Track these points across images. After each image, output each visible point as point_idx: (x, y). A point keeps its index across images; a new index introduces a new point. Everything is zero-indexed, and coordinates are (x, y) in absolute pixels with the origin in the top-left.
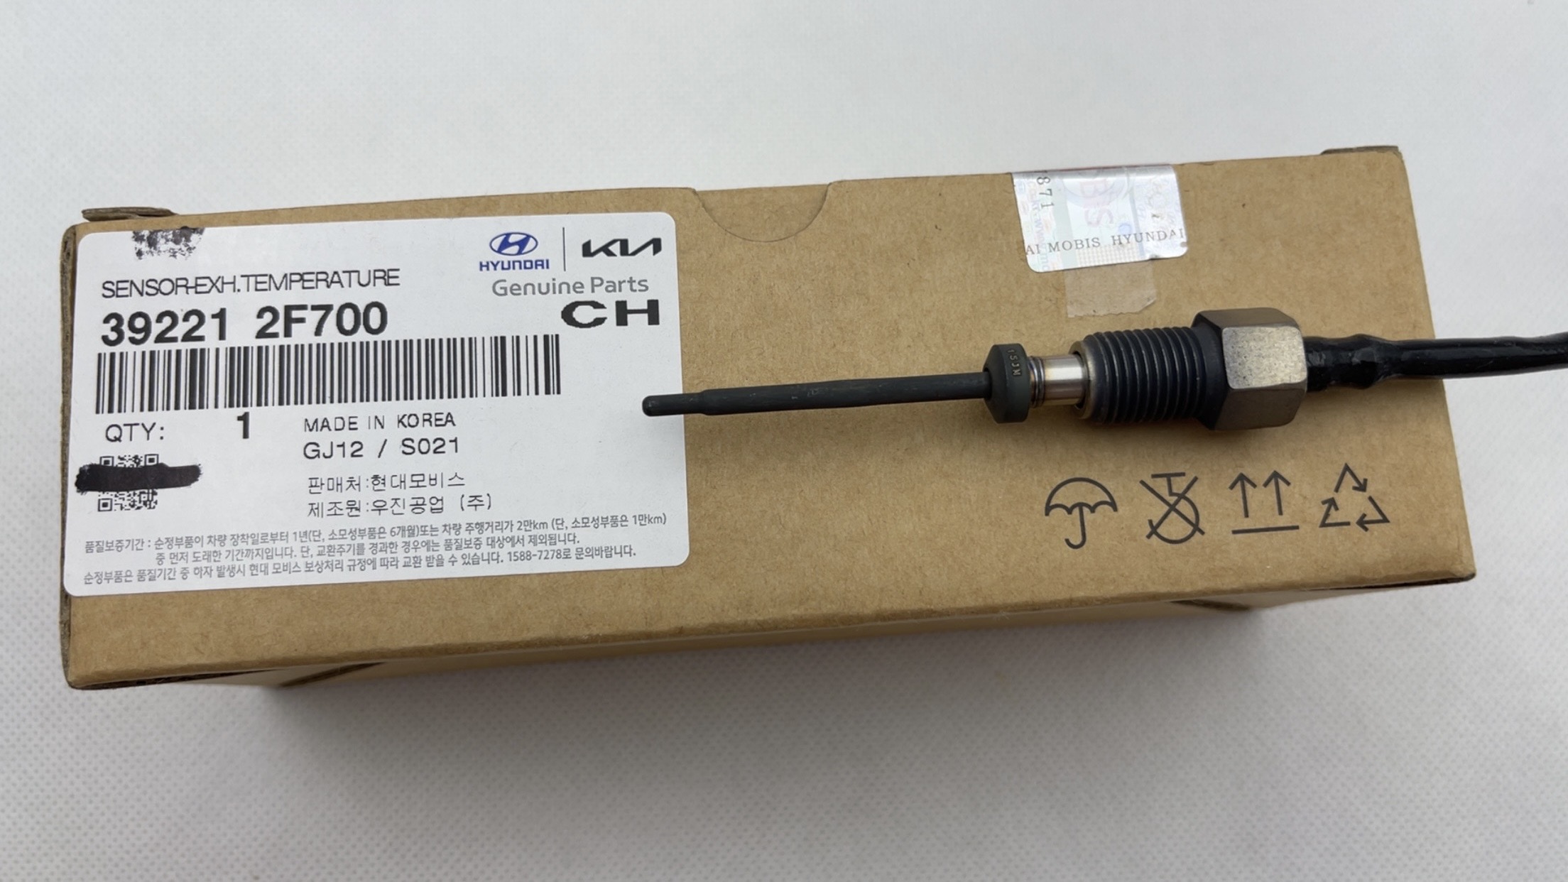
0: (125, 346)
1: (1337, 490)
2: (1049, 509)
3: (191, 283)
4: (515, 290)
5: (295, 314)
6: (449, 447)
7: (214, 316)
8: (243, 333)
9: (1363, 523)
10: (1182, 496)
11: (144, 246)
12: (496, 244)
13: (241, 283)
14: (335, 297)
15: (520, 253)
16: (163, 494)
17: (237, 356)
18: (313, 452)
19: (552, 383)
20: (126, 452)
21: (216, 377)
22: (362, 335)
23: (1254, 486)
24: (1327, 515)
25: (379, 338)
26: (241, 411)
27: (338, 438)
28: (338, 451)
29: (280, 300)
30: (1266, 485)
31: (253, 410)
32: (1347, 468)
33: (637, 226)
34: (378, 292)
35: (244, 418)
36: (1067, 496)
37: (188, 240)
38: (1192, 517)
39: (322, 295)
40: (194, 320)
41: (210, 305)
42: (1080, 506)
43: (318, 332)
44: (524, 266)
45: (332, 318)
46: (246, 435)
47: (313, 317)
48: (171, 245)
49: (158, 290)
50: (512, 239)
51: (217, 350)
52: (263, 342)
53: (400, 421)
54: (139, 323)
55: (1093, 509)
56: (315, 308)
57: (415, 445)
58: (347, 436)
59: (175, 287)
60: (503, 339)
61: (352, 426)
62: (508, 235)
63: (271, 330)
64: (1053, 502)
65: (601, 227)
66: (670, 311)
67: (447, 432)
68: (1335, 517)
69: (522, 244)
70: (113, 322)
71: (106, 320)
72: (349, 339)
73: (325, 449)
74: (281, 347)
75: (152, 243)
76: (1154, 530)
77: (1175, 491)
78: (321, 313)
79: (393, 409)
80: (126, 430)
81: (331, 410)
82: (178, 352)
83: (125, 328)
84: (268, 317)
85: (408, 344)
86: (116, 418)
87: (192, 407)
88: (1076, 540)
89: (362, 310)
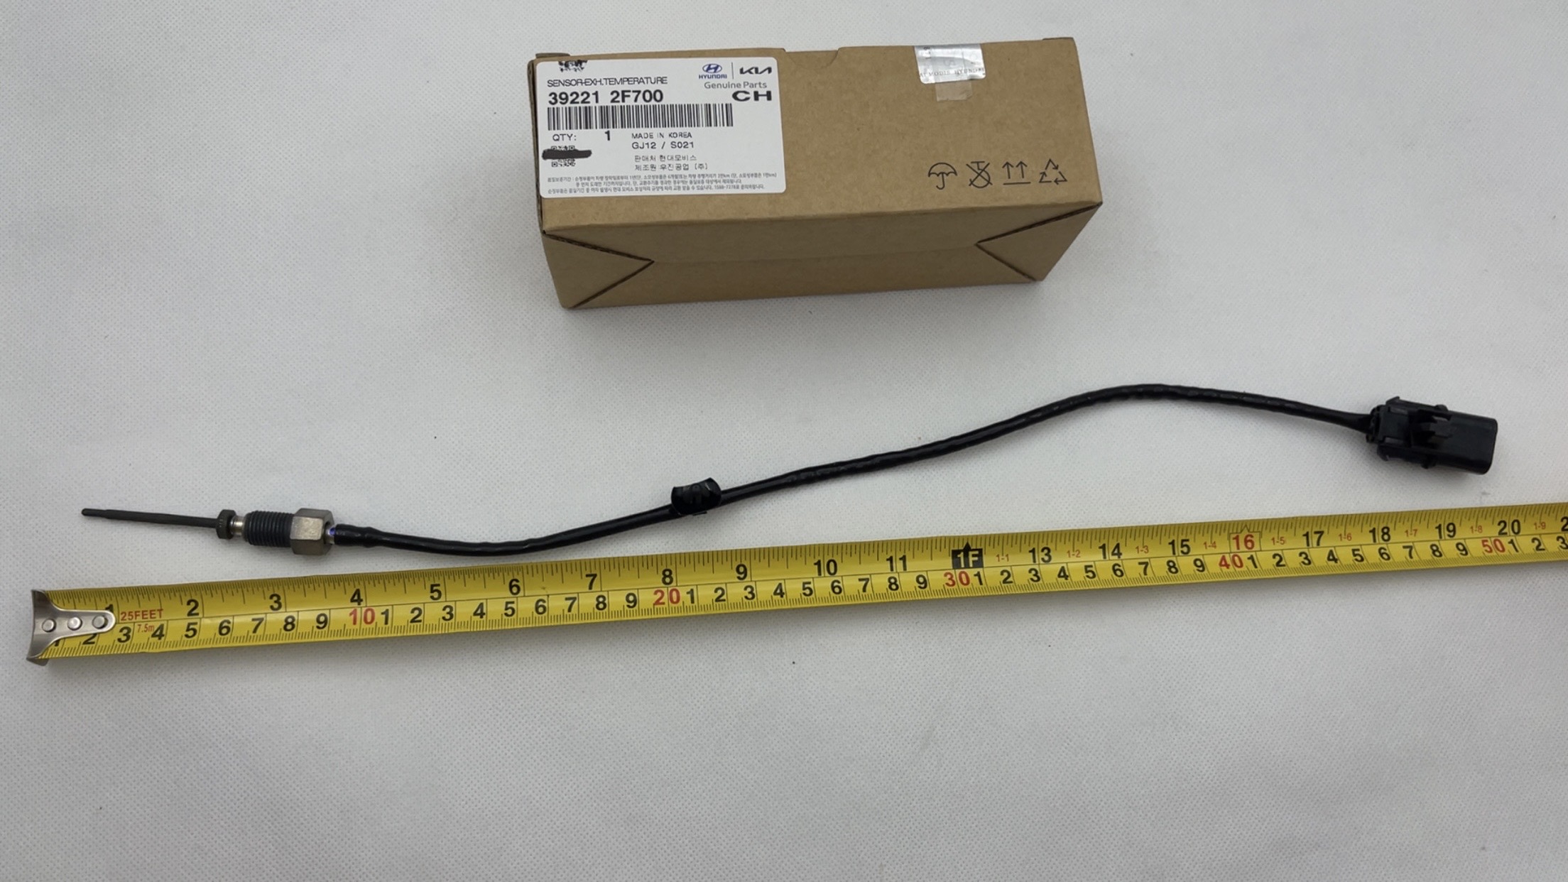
0: (558, 105)
1: (1046, 169)
2: (930, 174)
3: (583, 81)
4: (713, 86)
5: (626, 94)
6: (690, 146)
7: (593, 94)
8: (605, 100)
9: (1056, 181)
10: (983, 170)
11: (563, 67)
12: (705, 69)
13: (603, 82)
14: (642, 87)
15: (715, 72)
16: (577, 161)
17: (604, 110)
18: (636, 146)
19: (729, 122)
20: (563, 144)
21: (596, 118)
22: (653, 102)
23: (1012, 166)
24: (1042, 178)
25: (660, 103)
26: (606, 130)
27: (646, 141)
28: (646, 146)
29: (620, 88)
30: (1017, 166)
31: (611, 130)
32: (1050, 160)
33: (762, 62)
34: (659, 86)
35: (608, 133)
36: (937, 169)
37: (581, 65)
38: (987, 178)
39: (636, 87)
40: (585, 95)
41: (591, 90)
42: (943, 173)
43: (636, 100)
44: (717, 77)
45: (641, 96)
46: (609, 139)
47: (633, 95)
48: (574, 67)
49: (570, 84)
50: (712, 66)
51: (595, 107)
52: (614, 104)
53: (670, 135)
54: (564, 96)
55: (947, 175)
56: (634, 91)
57: (676, 144)
58: (649, 140)
59: (577, 83)
60: (710, 105)
61: (651, 137)
62: (710, 65)
63: (616, 100)
64: (932, 172)
65: (748, 62)
66: (776, 95)
67: (689, 140)
68: (1045, 179)
69: (716, 69)
70: (553, 96)
71: (550, 95)
72: (648, 104)
73: (641, 145)
74: (621, 107)
75: (567, 65)
76: (972, 183)
77: (980, 168)
78: (636, 94)
79: (667, 131)
80: (561, 137)
81: (642, 130)
82: (580, 108)
83: (558, 98)
84: (615, 95)
85: (672, 106)
86: (557, 132)
87: (587, 128)
88: (941, 186)
89: (653, 92)
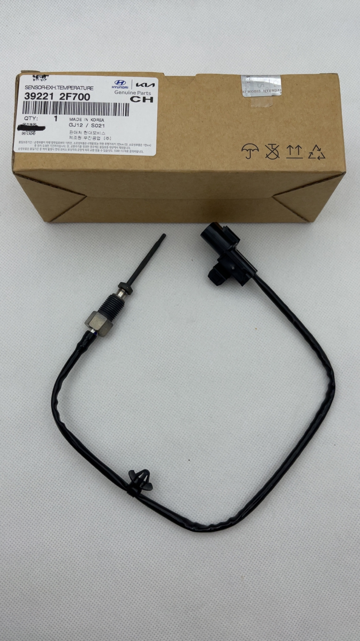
0: (30, 100)
1: (314, 150)
3: (45, 87)
4: (120, 93)
5: (69, 95)
6: (102, 126)
7: (50, 94)
8: (57, 98)
9: (319, 158)
10: (275, 149)
11: (35, 78)
12: (116, 82)
13: (57, 87)
14: (78, 92)
15: (121, 85)
16: (37, 132)
17: (55, 103)
18: (71, 125)
19: (127, 113)
20: (30, 122)
21: (50, 108)
22: (84, 100)
23: (293, 148)
25: (88, 101)
26: (55, 115)
27: (77, 122)
28: (77, 125)
29: (65, 92)
30: (296, 148)
31: (58, 115)
32: (316, 146)
33: (149, 80)
34: (88, 91)
35: (56, 117)
37: (45, 77)
38: (277, 154)
39: (75, 91)
40: (46, 95)
41: (49, 92)
43: (74, 99)
44: (122, 88)
45: (77, 96)
46: (56, 120)
47: (73, 96)
48: (41, 78)
49: (38, 88)
50: (120, 82)
51: (51, 102)
52: (61, 101)
53: (92, 120)
54: (33, 95)
56: (73, 94)
57: (95, 125)
58: (79, 122)
59: (42, 87)
60: (116, 103)
61: (81, 120)
62: (119, 81)
63: (63, 98)
65: (141, 80)
66: (155, 100)
67: (102, 123)
68: (312, 156)
69: (122, 83)
71: (26, 94)
72: (81, 101)
73: (74, 125)
74: (65, 102)
75: (37, 77)
76: (267, 156)
77: (273, 148)
78: (75, 95)
79: (90, 117)
80: (29, 118)
81: (76, 116)
82: (42, 102)
83: (30, 96)
84: (63, 95)
85: (94, 103)
86: (27, 115)
87: (44, 113)
89: (84, 95)
